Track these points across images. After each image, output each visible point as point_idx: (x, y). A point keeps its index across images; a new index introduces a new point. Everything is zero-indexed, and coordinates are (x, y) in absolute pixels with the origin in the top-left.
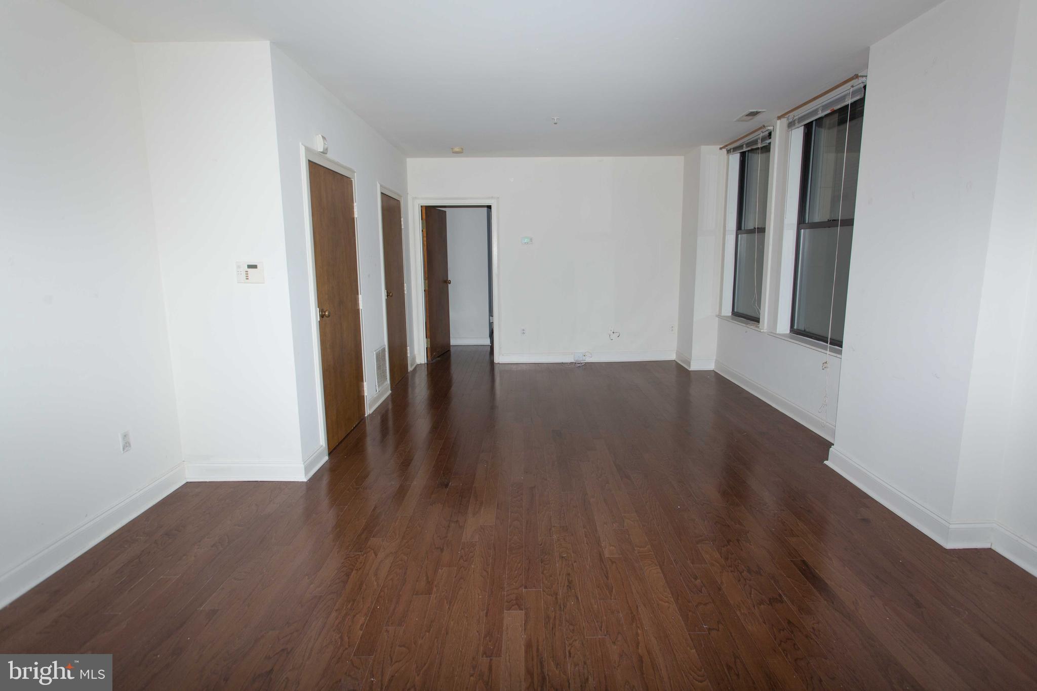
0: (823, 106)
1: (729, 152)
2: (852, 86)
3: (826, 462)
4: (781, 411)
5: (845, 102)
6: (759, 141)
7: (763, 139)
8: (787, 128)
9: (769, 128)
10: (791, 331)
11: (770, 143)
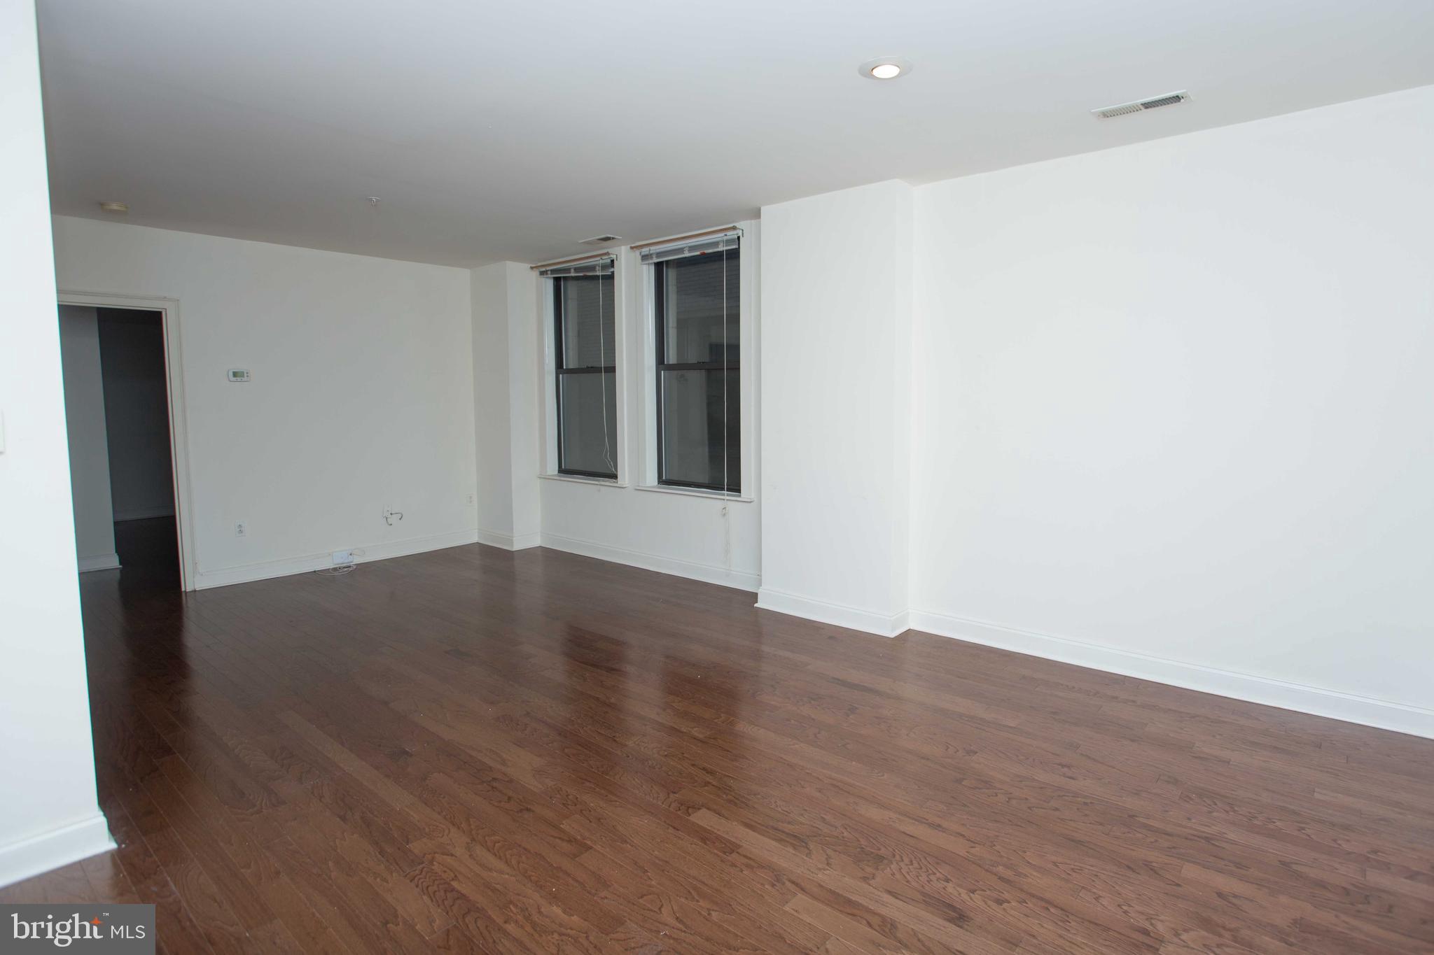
0: (690, 247)
1: (542, 273)
2: (726, 235)
3: (756, 605)
4: (663, 572)
5: (718, 247)
6: (597, 267)
7: (604, 267)
8: (640, 261)
9: (612, 256)
10: (659, 482)
11: (613, 273)
